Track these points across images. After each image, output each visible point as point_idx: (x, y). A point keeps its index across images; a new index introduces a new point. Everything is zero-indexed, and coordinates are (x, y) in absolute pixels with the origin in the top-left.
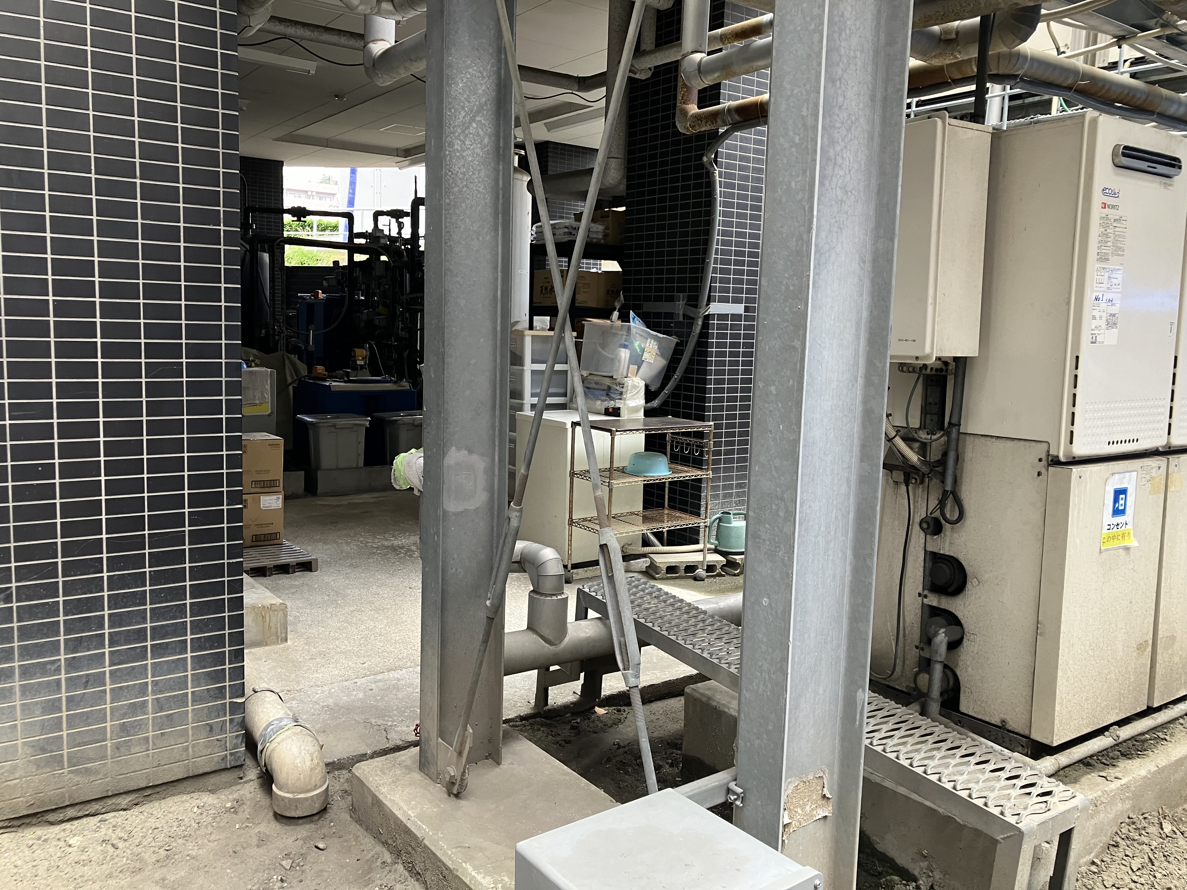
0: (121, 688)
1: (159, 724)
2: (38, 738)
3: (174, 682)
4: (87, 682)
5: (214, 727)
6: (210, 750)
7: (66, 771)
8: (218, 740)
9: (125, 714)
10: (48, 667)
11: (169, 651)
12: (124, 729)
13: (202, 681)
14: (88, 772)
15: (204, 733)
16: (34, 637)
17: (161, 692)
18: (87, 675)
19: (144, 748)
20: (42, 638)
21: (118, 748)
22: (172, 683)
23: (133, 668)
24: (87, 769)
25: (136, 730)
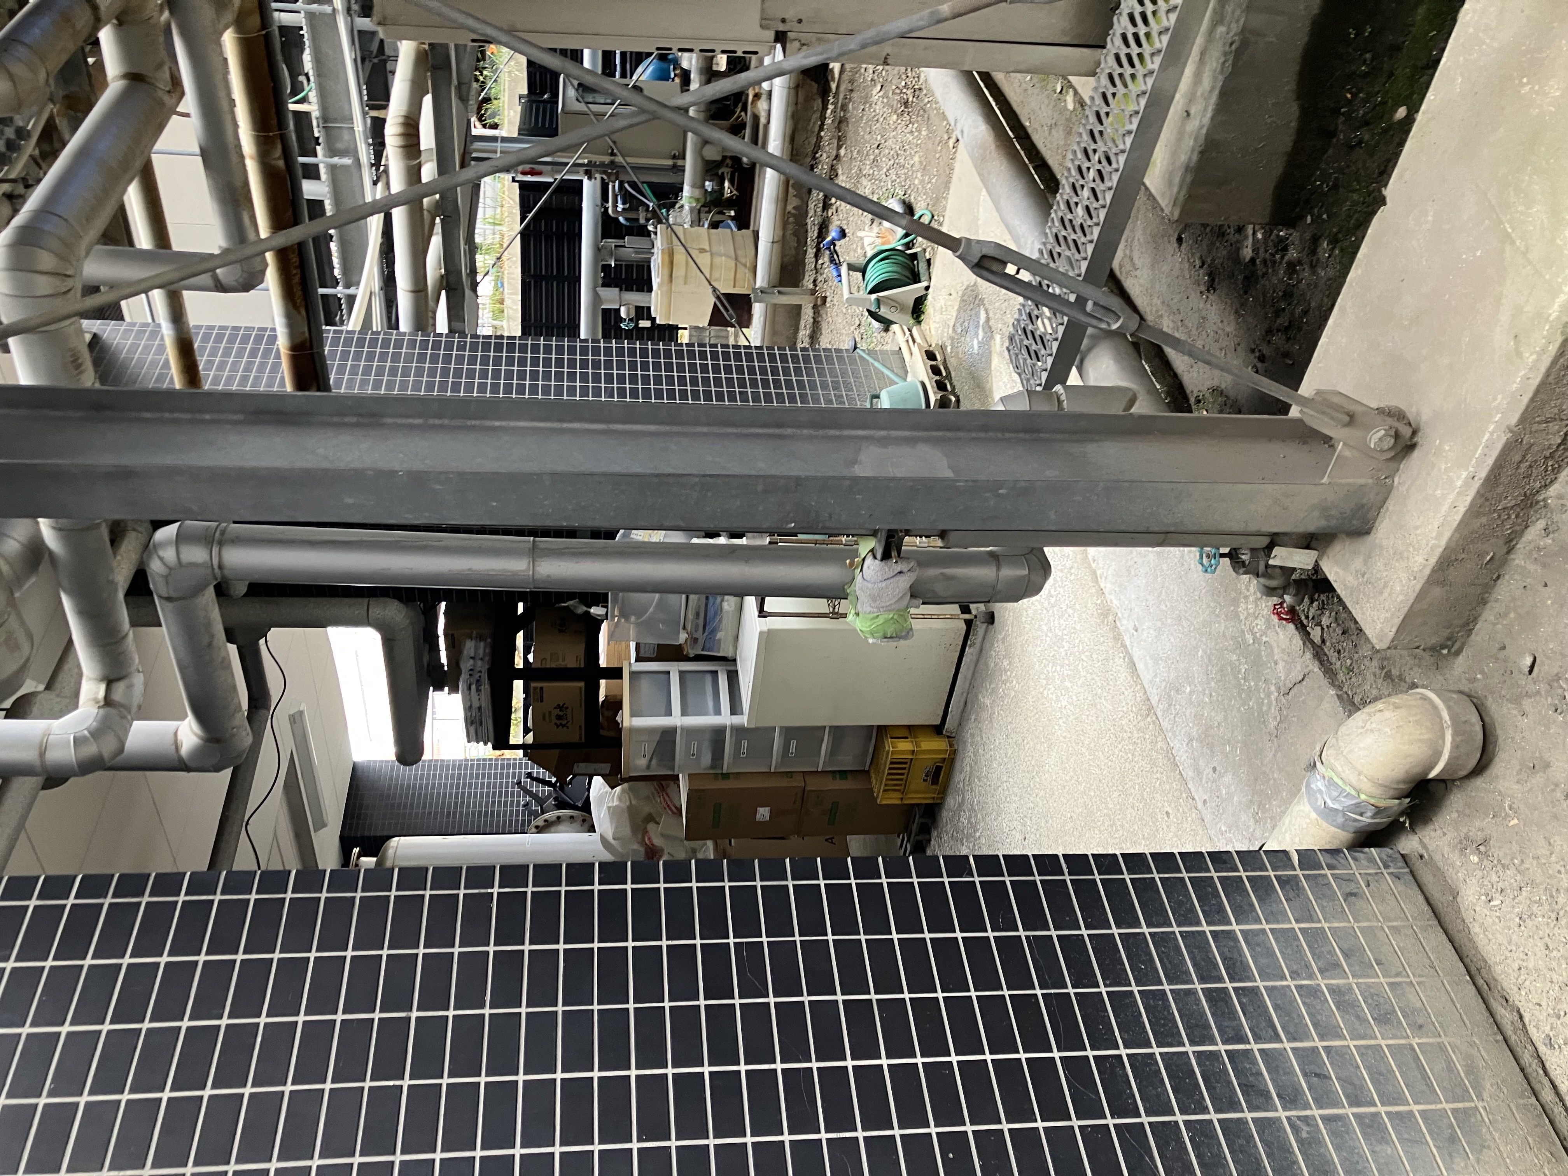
0: (1315, 1025)
1: (1364, 969)
2: (1434, 1149)
3: (1286, 949)
4: (1317, 1075)
5: (1348, 890)
6: (1388, 896)
7: (1480, 1105)
8: (1368, 885)
9: (1358, 1017)
10: (1304, 1135)
11: (1236, 956)
12: (1385, 1018)
13: (1274, 908)
14: (1471, 1070)
15: (1360, 903)
16: (1256, 1159)
17: (1308, 966)
18: (1305, 1075)
19: (1408, 989)
20: (1255, 1146)
21: (1420, 1027)
22: (1289, 951)
23: (1276, 1007)
24: (1467, 1073)
25: (1382, 1001)
